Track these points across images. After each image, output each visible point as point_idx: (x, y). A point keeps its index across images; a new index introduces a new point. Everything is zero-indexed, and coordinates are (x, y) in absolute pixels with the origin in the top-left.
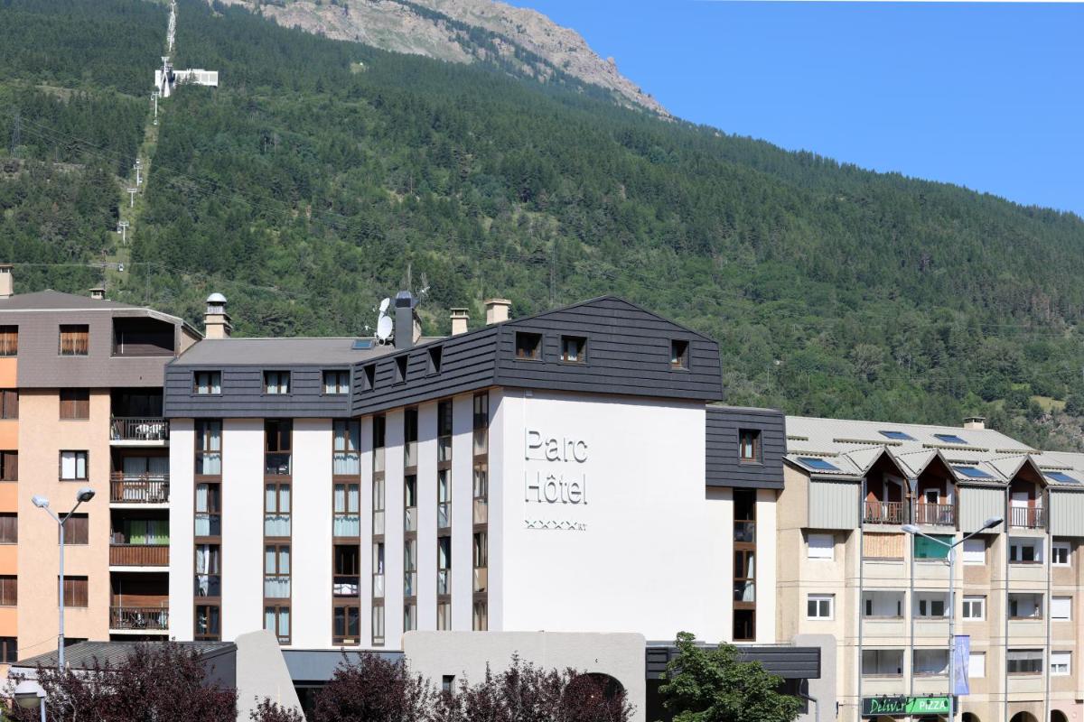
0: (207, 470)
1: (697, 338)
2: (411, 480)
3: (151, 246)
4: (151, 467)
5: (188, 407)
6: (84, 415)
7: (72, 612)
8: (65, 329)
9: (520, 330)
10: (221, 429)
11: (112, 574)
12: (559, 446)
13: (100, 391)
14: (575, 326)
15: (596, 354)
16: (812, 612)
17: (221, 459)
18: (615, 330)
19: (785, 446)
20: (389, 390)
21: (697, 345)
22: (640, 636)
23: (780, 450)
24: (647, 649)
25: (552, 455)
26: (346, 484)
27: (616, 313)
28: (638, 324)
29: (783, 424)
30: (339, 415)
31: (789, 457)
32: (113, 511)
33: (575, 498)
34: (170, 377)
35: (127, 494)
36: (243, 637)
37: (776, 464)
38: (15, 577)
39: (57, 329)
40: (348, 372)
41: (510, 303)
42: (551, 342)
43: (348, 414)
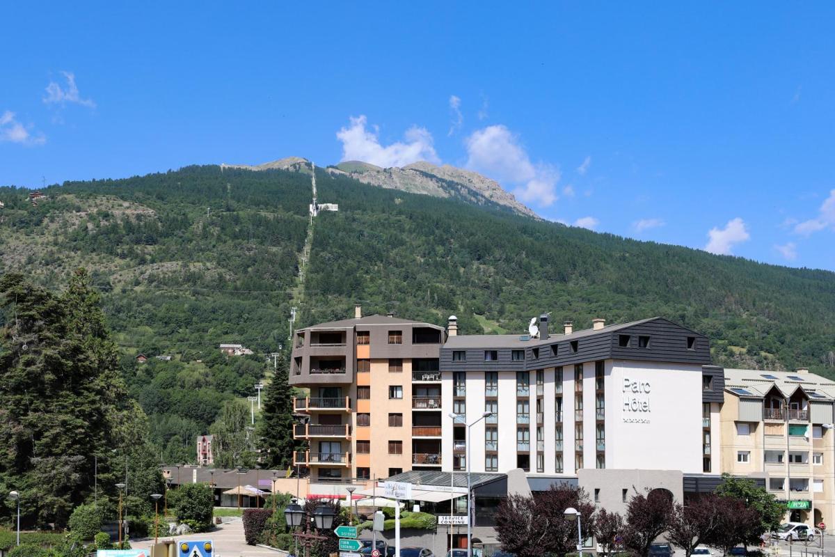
0: (458, 394)
1: (698, 336)
2: (559, 399)
3: (314, 283)
4: (429, 393)
5: (451, 367)
6: (400, 370)
7: (395, 457)
8: (391, 333)
9: (621, 334)
10: (465, 379)
11: (414, 440)
12: (638, 385)
13: (407, 360)
14: (645, 332)
15: (654, 344)
16: (739, 460)
17: (465, 391)
18: (662, 333)
19: (724, 383)
20: (548, 359)
21: (698, 339)
22: (680, 471)
23: (722, 384)
24: (684, 478)
25: (635, 390)
26: (523, 401)
27: (663, 326)
28: (672, 330)
29: (723, 373)
30: (520, 370)
31: (726, 388)
32: (413, 412)
33: (645, 409)
34: (442, 354)
35: (420, 405)
36: (511, 471)
37: (721, 391)
38: (368, 442)
39: (387, 333)
40: (524, 351)
41: (604, 320)
42: (634, 339)
43: (525, 370)
